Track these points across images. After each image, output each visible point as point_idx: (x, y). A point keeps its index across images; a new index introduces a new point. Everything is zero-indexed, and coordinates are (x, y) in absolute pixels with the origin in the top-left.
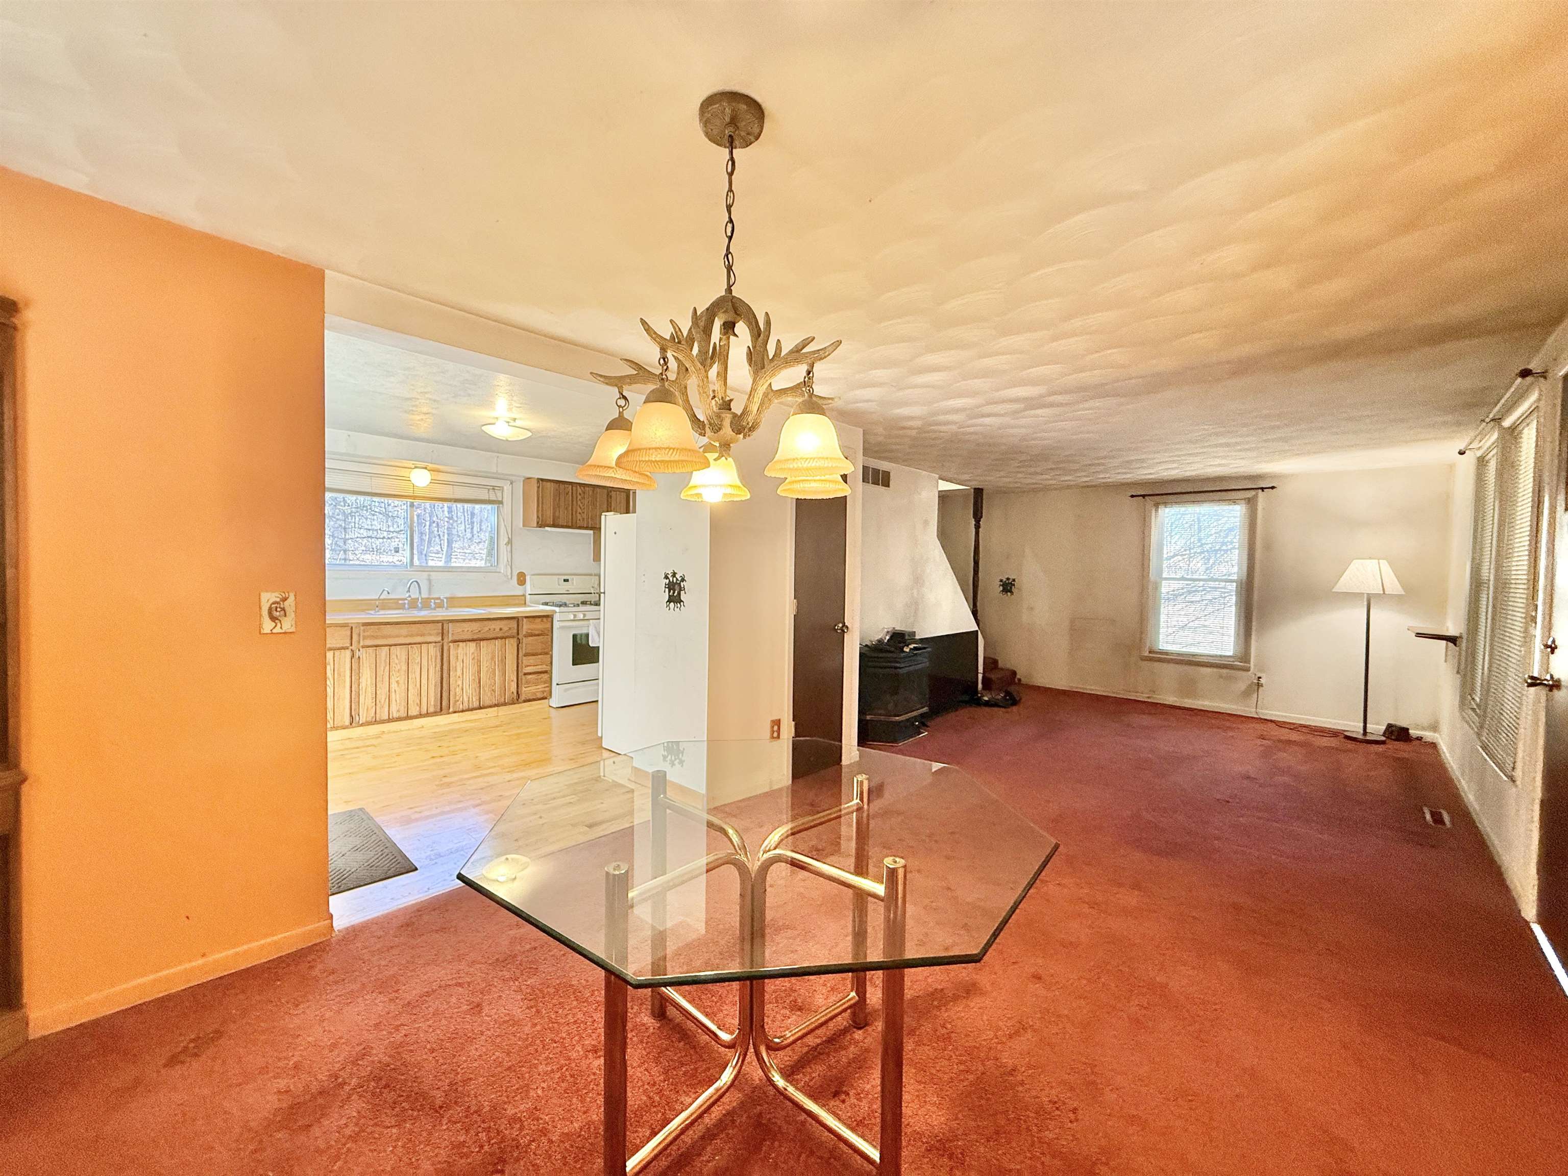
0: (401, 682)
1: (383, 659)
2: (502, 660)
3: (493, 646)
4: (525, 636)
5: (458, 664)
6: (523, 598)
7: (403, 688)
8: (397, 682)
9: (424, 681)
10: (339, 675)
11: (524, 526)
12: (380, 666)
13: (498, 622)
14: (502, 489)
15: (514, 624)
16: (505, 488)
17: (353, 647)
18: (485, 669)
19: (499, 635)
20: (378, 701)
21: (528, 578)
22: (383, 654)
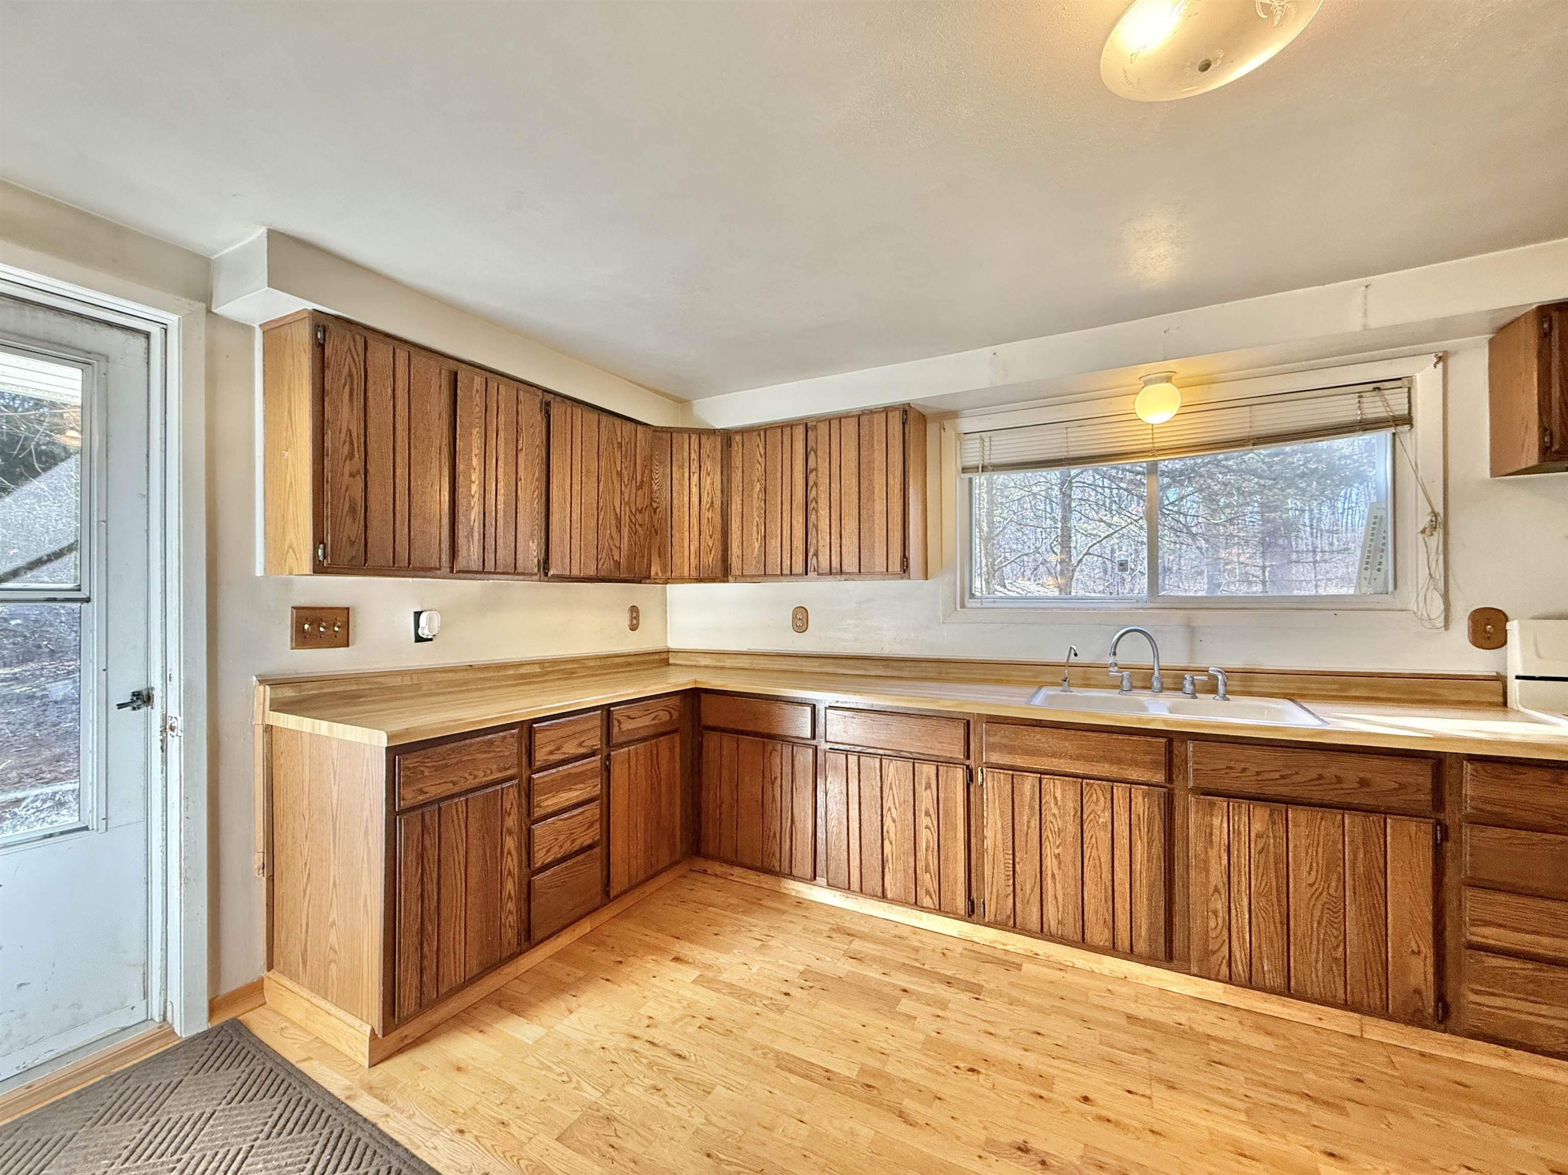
0: (1067, 859)
1: (1027, 799)
2: (1369, 878)
3: (1336, 832)
4: (1474, 821)
5: (1213, 853)
6: (1498, 685)
7: (1071, 873)
8: (1057, 856)
9: (1121, 874)
10: (947, 813)
11: (1493, 474)
12: (1021, 814)
13: (1355, 761)
14: (1406, 384)
15: (1423, 777)
16: (1418, 377)
17: (971, 763)
18: (1306, 893)
19: (1355, 800)
20: (1018, 887)
21: (1513, 627)
22: (1027, 788)
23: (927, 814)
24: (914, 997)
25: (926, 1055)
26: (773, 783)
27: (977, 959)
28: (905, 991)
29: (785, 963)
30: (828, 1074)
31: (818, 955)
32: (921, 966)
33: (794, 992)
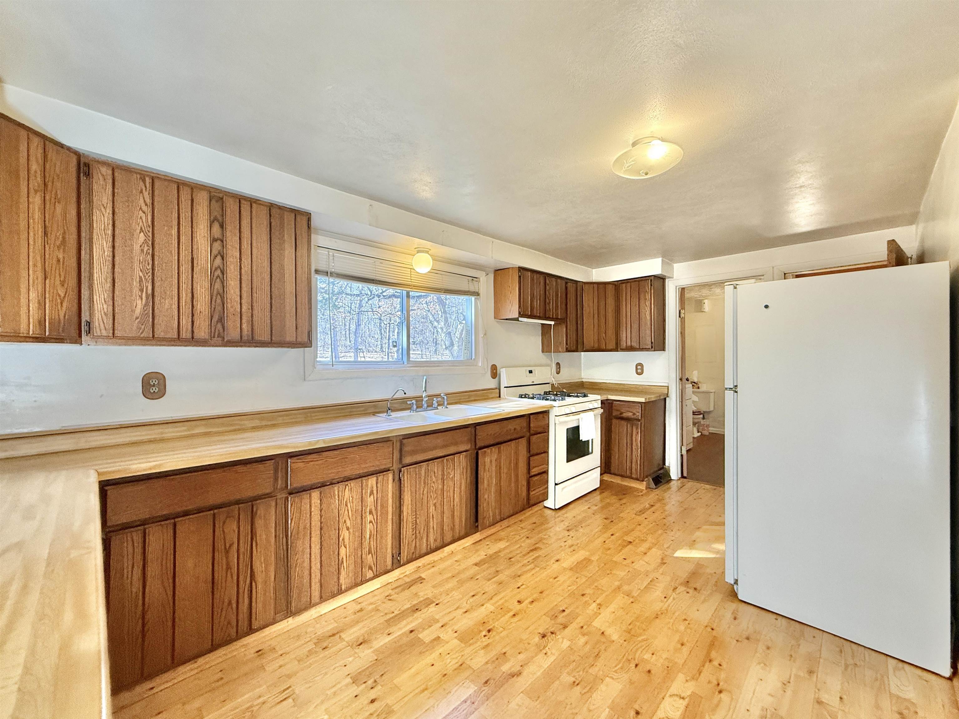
0: (438, 504)
1: (423, 478)
2: (516, 464)
3: (510, 450)
4: (532, 435)
6: (497, 390)
7: (440, 511)
8: (435, 505)
9: (457, 500)
10: (382, 506)
11: (495, 318)
12: (419, 488)
13: (513, 422)
14: (478, 280)
15: (524, 423)
16: (481, 279)
17: (394, 468)
18: (505, 476)
19: (514, 437)
20: (418, 532)
21: (503, 371)
22: (422, 472)
23: (371, 512)
24: (421, 630)
25: (470, 645)
26: (227, 552)
27: (403, 590)
28: (411, 631)
29: (334, 690)
30: (469, 702)
31: (342, 663)
32: (393, 615)
33: (372, 694)
